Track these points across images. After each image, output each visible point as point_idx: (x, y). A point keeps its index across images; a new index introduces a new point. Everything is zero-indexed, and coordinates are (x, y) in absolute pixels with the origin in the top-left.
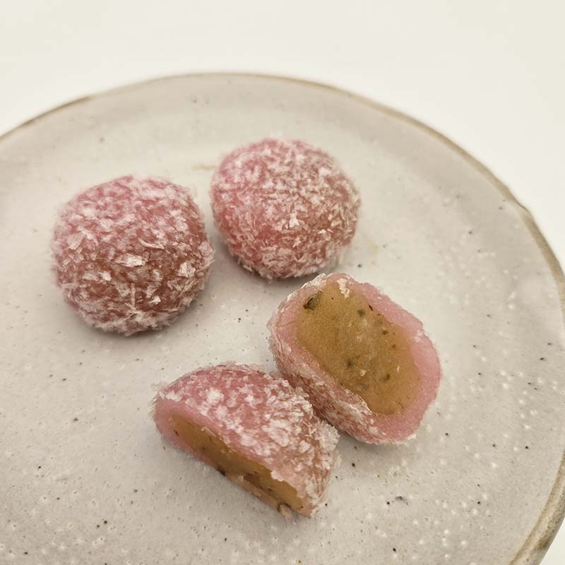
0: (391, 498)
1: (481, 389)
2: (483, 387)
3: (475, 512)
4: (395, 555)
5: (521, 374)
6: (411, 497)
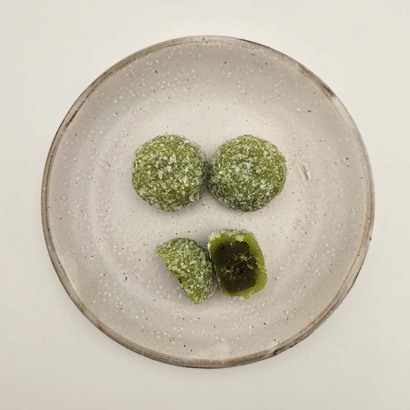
0: (126, 275)
1: (176, 318)
3: (117, 306)
4: (102, 275)
6: (127, 282)
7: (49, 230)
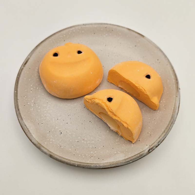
0: (61, 132)
1: (91, 148)
2: (92, 148)
3: (58, 145)
4: (48, 132)
5: (95, 155)
6: (62, 135)
7: (19, 110)
